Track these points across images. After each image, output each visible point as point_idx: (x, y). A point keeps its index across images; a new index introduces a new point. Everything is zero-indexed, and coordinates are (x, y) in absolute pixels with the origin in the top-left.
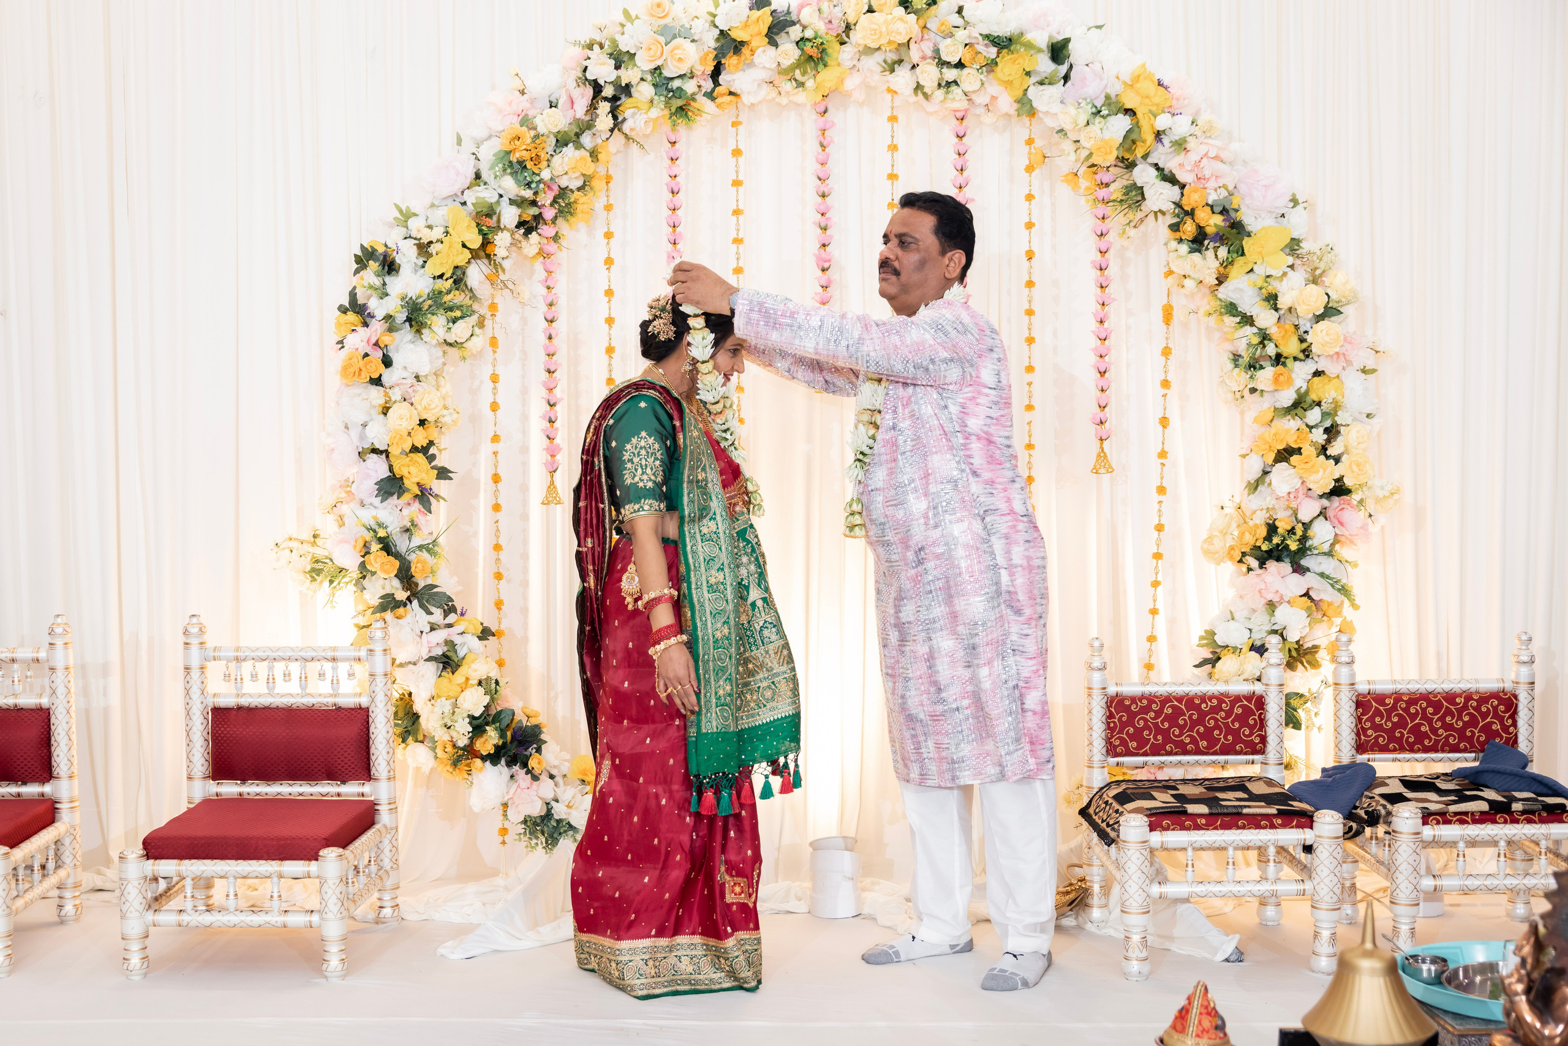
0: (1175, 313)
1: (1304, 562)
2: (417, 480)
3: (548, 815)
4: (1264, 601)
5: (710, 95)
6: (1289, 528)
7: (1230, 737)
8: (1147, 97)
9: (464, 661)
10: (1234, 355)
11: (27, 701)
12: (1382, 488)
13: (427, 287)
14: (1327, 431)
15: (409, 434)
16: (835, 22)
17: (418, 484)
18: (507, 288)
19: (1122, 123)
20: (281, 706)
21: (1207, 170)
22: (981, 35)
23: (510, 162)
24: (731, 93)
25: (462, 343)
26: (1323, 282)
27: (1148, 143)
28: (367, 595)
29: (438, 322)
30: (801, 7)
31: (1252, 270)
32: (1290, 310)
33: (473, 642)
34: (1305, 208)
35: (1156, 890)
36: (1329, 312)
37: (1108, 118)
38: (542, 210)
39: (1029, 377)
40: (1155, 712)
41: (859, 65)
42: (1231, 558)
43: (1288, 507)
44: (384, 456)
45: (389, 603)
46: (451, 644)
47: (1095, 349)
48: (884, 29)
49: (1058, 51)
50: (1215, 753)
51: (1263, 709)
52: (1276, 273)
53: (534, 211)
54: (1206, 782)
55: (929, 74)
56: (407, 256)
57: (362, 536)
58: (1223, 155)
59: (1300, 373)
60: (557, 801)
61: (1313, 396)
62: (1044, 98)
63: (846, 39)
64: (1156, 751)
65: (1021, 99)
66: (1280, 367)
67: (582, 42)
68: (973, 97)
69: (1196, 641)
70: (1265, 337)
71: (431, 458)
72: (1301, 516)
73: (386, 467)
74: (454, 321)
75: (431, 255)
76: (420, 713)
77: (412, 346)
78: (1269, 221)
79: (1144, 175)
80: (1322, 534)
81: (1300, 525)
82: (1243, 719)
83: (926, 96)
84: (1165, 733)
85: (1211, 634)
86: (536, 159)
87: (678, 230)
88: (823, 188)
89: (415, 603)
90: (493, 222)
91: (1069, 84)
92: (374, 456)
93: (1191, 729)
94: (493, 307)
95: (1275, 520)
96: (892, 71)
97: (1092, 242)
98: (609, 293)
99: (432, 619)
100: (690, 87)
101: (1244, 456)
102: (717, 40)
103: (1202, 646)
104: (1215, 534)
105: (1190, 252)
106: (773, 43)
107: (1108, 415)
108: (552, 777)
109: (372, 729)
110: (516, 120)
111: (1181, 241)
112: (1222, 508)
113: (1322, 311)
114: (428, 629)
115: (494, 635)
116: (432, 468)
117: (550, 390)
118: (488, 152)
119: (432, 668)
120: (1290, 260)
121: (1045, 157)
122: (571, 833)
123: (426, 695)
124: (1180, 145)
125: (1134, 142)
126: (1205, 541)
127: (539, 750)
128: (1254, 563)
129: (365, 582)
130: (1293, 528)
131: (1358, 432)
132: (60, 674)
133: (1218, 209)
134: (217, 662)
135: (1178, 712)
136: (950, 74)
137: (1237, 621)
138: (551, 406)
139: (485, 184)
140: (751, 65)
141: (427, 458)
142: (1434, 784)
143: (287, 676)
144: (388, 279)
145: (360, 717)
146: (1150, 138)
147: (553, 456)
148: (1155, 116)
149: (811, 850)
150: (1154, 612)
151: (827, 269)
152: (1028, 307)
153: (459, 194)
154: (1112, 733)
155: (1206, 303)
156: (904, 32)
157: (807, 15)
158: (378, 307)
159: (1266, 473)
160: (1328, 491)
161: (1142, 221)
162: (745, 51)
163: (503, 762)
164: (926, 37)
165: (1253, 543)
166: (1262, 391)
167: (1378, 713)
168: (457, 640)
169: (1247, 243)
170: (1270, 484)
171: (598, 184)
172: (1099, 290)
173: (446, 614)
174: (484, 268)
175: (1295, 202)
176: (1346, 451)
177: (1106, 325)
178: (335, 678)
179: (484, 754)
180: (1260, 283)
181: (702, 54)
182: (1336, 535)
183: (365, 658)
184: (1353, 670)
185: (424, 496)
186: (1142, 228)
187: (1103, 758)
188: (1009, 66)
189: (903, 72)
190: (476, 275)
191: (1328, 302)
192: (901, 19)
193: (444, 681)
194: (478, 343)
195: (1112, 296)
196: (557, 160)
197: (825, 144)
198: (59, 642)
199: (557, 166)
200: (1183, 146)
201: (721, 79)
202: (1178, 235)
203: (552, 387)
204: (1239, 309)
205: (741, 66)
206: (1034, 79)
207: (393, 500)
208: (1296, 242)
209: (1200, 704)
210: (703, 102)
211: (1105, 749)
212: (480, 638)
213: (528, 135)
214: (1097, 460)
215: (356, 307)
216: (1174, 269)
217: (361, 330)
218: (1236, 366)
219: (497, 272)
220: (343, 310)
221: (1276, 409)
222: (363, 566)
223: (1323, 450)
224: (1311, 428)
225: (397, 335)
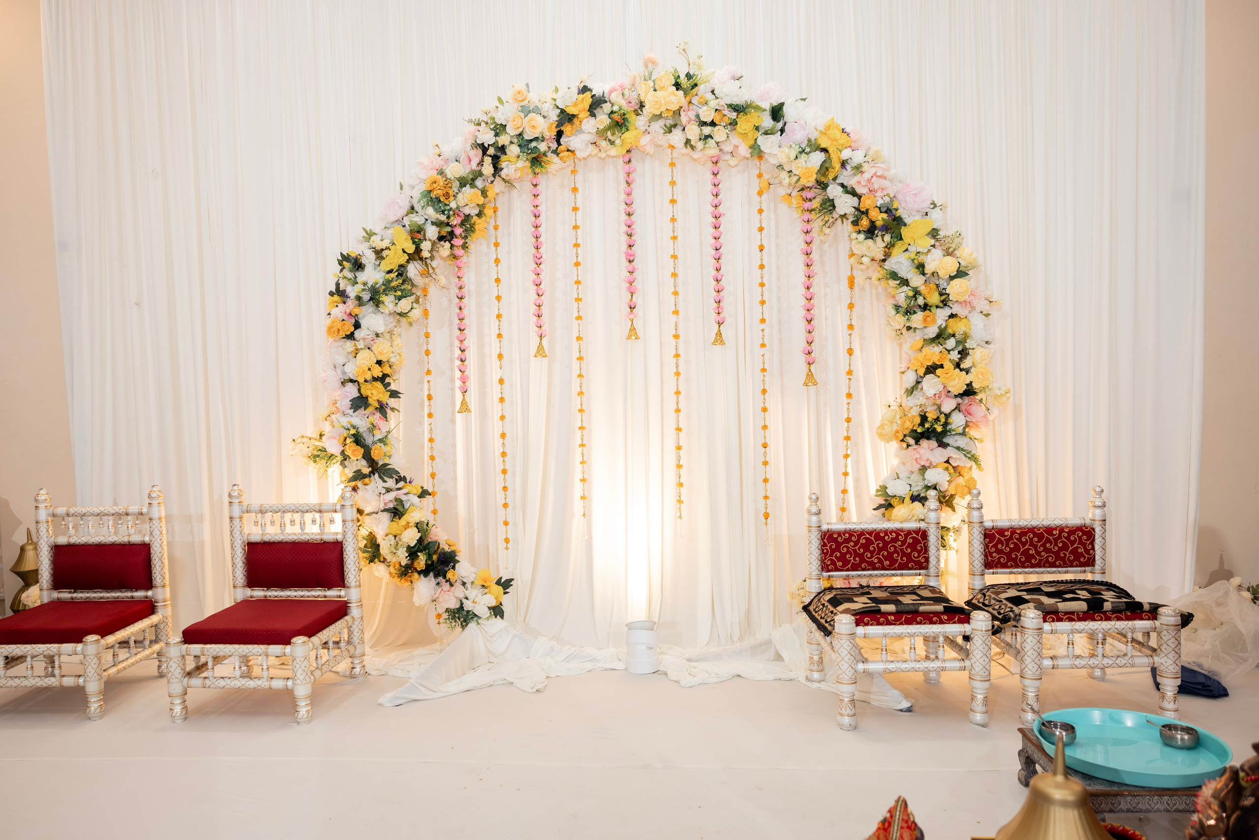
0: (855, 281)
1: (945, 440)
2: (376, 398)
3: (461, 608)
4: (918, 466)
5: (555, 152)
6: (935, 417)
7: (905, 559)
8: (836, 140)
9: (407, 512)
10: (896, 306)
11: (136, 539)
12: (999, 389)
13: (382, 278)
14: (959, 353)
15: (369, 369)
16: (633, 102)
17: (378, 401)
18: (432, 277)
19: (819, 157)
20: (289, 541)
21: (877, 183)
22: (727, 105)
23: (431, 198)
24: (568, 150)
25: (406, 313)
26: (956, 254)
27: (837, 169)
28: (347, 471)
29: (388, 300)
30: (611, 92)
31: (907, 250)
32: (933, 273)
33: (416, 500)
34: (941, 209)
35: (861, 667)
36: (961, 274)
37: (811, 154)
38: (454, 229)
39: (763, 326)
40: (854, 542)
41: (649, 129)
42: (897, 438)
43: (935, 404)
44: (356, 384)
45: (359, 475)
46: (399, 501)
47: (805, 306)
48: (663, 102)
49: (776, 113)
50: (895, 569)
51: (927, 539)
52: (923, 250)
53: (449, 229)
54: (889, 589)
55: (694, 131)
56: (369, 258)
57: (342, 434)
58: (886, 174)
59: (941, 316)
60: (467, 598)
61: (950, 331)
62: (768, 144)
63: (640, 112)
64: (855, 568)
65: (754, 145)
66: (927, 312)
67: (474, 120)
68: (723, 147)
69: (873, 492)
70: (917, 293)
71: (386, 385)
72: (943, 409)
73: (356, 390)
74: (399, 298)
75: (382, 258)
76: (381, 544)
77: (373, 315)
78: (918, 217)
79: (834, 191)
80: (957, 420)
81: (943, 415)
82: (913, 546)
83: (693, 148)
84: (861, 556)
85: (884, 488)
86: (447, 195)
87: (539, 240)
88: (629, 210)
89: (377, 475)
90: (421, 236)
91: (784, 134)
92: (350, 384)
93: (878, 554)
94: (425, 290)
95: (926, 412)
96: (670, 132)
97: (802, 237)
98: (498, 280)
99: (386, 485)
100: (543, 147)
101: (903, 373)
102: (558, 116)
103: (878, 496)
104: (885, 422)
105: (866, 239)
106: (593, 115)
107: (813, 348)
108: (464, 584)
109: (345, 555)
110: (435, 172)
111: (859, 232)
112: (889, 406)
113: (955, 273)
114: (385, 491)
115: (430, 494)
116: (387, 391)
117: (461, 341)
118: (417, 193)
119: (386, 516)
120: (933, 242)
121: (770, 184)
122: (476, 618)
123: (384, 533)
124: (858, 168)
125: (827, 169)
126: (879, 428)
127: (454, 568)
128: (912, 441)
129: (346, 463)
130: (938, 418)
131: (981, 352)
132: (155, 522)
133: (883, 210)
134: (250, 514)
135: (869, 542)
136: (707, 130)
137: (901, 479)
138: (462, 351)
139: (417, 212)
140: (581, 131)
141: (384, 385)
142: (1040, 588)
143: (292, 522)
144: (357, 274)
145: (336, 548)
146: (838, 166)
147: (464, 382)
148: (841, 152)
149: (626, 629)
150: (846, 474)
151: (633, 261)
152: (761, 281)
153: (401, 219)
154: (825, 557)
155: (876, 273)
156: (675, 103)
157: (615, 97)
158: (352, 292)
159: (918, 382)
160: (962, 392)
161: (834, 223)
162: (575, 121)
164: (691, 108)
165: (911, 427)
166: (915, 328)
167: (1000, 541)
168: (404, 498)
169: (904, 231)
170: (922, 389)
171: (488, 211)
172: (806, 268)
173: (397, 481)
174: (417, 266)
175: (935, 206)
176: (974, 365)
177: (811, 290)
178: (322, 523)
179: (419, 570)
180: (913, 256)
181: (548, 125)
182: (967, 421)
183: (339, 510)
184: (982, 513)
185: (382, 408)
186: (833, 229)
187: (819, 573)
188: (745, 124)
189: (677, 133)
190: (413, 270)
191: (959, 268)
192: (674, 94)
193: (394, 524)
194: (416, 313)
195: (815, 272)
196: (460, 196)
197: (629, 182)
198: (155, 502)
199: (460, 199)
200: (860, 170)
201: (562, 140)
202: (857, 228)
203: (462, 339)
204: (899, 275)
205: (573, 132)
206: (762, 131)
207: (361, 411)
208: (935, 231)
209: (884, 537)
210: (551, 157)
211: (820, 567)
212: (419, 497)
213: (441, 181)
214: (807, 378)
215: (340, 293)
216: (855, 251)
217: (341, 306)
218: (898, 313)
219: (428, 269)
220: (331, 294)
221: (924, 340)
222: (343, 452)
223: (958, 365)
224: (949, 351)
225: (363, 308)
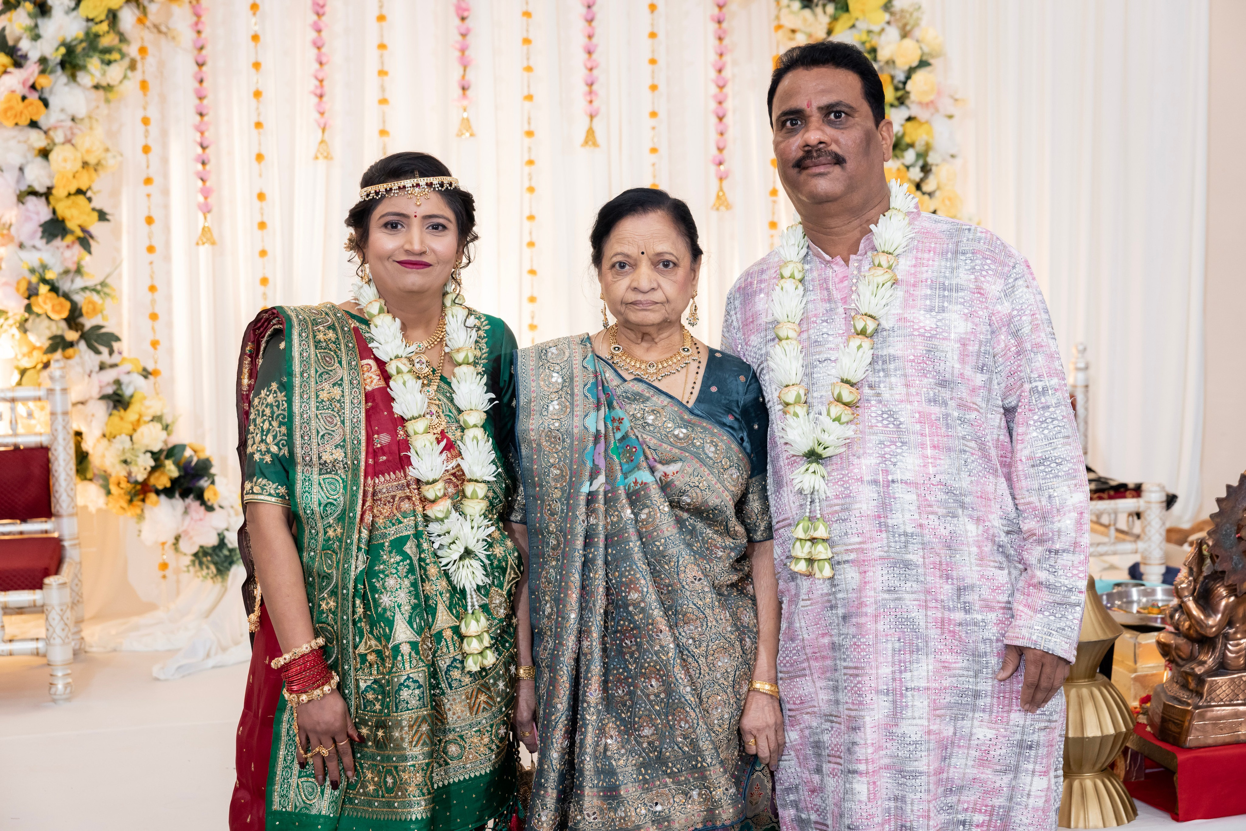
2: (79, 222)
3: (220, 545)
9: (133, 400)
13: (81, 30)
14: (920, 170)
15: (71, 176)
17: (80, 226)
18: (158, 30)
25: (114, 87)
26: (916, 36)
28: (32, 337)
29: (94, 64)
31: (853, 26)
32: (887, 63)
33: (138, 381)
36: (924, 64)
39: (654, 122)
44: (43, 198)
45: (58, 344)
46: (118, 382)
47: (715, 96)
52: (876, 28)
57: (24, 278)
59: (897, 118)
60: (227, 531)
61: (907, 140)
71: (90, 200)
73: (47, 210)
74: (109, 63)
76: (90, 451)
77: (66, 89)
89: (83, 345)
92: (34, 198)
94: (143, 50)
98: (256, 38)
99: (100, 358)
105: (801, 8)
107: (726, 156)
108: (223, 508)
109: (51, 468)
113: (916, 63)
114: (97, 368)
116: (92, 210)
117: (202, 133)
119: (103, 407)
120: (887, 17)
123: (97, 433)
127: (212, 482)
129: (31, 324)
131: (947, 170)
138: (204, 148)
141: (87, 200)
144: (40, 21)
145: (39, 455)
147: (207, 197)
151: (466, 18)
152: (651, 57)
158: (31, 49)
163: (177, 495)
168: (124, 379)
169: (852, 1)
172: (717, 41)
174: (134, 13)
176: (939, 188)
177: (724, 74)
178: (14, 419)
179: (160, 488)
180: (864, 36)
183: (45, 397)
185: (85, 239)
190: (127, 18)
191: (922, 55)
193: (115, 419)
194: (131, 87)
195: (729, 48)
203: (203, 130)
207: (58, 242)
208: (890, 2)
212: (143, 377)
214: (716, 199)
215: (7, 49)
216: (785, 23)
217: (15, 72)
219: (146, 15)
222: (27, 308)
223: (918, 187)
224: (908, 167)
225: (52, 77)
